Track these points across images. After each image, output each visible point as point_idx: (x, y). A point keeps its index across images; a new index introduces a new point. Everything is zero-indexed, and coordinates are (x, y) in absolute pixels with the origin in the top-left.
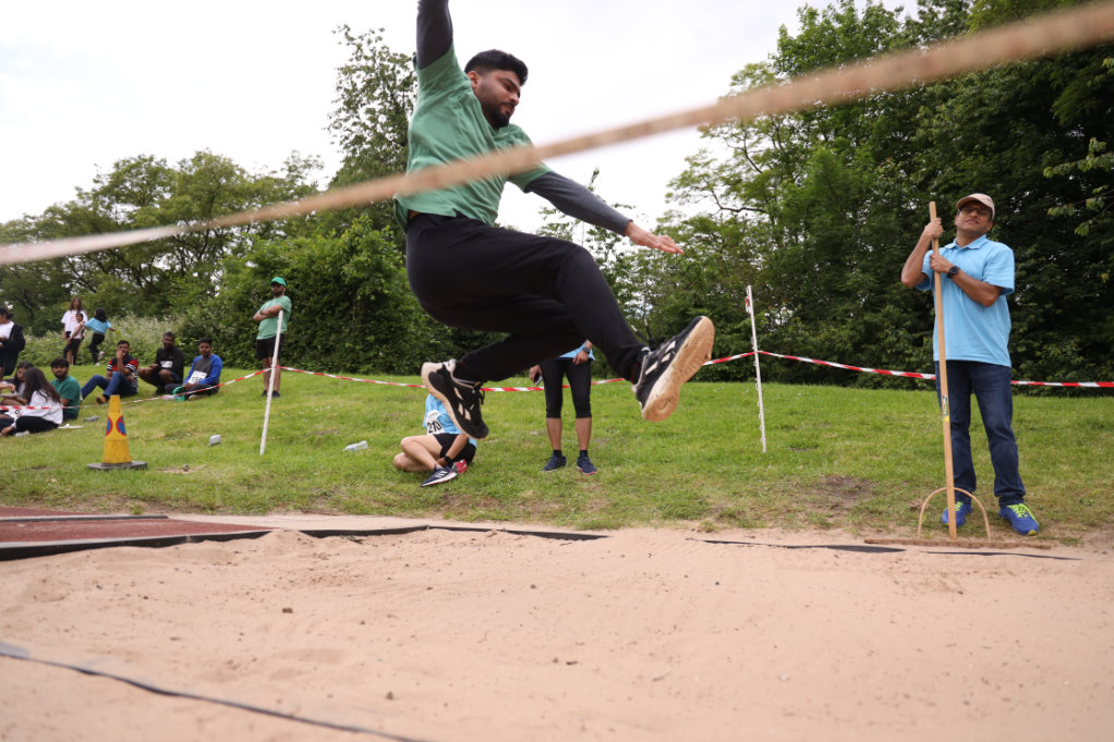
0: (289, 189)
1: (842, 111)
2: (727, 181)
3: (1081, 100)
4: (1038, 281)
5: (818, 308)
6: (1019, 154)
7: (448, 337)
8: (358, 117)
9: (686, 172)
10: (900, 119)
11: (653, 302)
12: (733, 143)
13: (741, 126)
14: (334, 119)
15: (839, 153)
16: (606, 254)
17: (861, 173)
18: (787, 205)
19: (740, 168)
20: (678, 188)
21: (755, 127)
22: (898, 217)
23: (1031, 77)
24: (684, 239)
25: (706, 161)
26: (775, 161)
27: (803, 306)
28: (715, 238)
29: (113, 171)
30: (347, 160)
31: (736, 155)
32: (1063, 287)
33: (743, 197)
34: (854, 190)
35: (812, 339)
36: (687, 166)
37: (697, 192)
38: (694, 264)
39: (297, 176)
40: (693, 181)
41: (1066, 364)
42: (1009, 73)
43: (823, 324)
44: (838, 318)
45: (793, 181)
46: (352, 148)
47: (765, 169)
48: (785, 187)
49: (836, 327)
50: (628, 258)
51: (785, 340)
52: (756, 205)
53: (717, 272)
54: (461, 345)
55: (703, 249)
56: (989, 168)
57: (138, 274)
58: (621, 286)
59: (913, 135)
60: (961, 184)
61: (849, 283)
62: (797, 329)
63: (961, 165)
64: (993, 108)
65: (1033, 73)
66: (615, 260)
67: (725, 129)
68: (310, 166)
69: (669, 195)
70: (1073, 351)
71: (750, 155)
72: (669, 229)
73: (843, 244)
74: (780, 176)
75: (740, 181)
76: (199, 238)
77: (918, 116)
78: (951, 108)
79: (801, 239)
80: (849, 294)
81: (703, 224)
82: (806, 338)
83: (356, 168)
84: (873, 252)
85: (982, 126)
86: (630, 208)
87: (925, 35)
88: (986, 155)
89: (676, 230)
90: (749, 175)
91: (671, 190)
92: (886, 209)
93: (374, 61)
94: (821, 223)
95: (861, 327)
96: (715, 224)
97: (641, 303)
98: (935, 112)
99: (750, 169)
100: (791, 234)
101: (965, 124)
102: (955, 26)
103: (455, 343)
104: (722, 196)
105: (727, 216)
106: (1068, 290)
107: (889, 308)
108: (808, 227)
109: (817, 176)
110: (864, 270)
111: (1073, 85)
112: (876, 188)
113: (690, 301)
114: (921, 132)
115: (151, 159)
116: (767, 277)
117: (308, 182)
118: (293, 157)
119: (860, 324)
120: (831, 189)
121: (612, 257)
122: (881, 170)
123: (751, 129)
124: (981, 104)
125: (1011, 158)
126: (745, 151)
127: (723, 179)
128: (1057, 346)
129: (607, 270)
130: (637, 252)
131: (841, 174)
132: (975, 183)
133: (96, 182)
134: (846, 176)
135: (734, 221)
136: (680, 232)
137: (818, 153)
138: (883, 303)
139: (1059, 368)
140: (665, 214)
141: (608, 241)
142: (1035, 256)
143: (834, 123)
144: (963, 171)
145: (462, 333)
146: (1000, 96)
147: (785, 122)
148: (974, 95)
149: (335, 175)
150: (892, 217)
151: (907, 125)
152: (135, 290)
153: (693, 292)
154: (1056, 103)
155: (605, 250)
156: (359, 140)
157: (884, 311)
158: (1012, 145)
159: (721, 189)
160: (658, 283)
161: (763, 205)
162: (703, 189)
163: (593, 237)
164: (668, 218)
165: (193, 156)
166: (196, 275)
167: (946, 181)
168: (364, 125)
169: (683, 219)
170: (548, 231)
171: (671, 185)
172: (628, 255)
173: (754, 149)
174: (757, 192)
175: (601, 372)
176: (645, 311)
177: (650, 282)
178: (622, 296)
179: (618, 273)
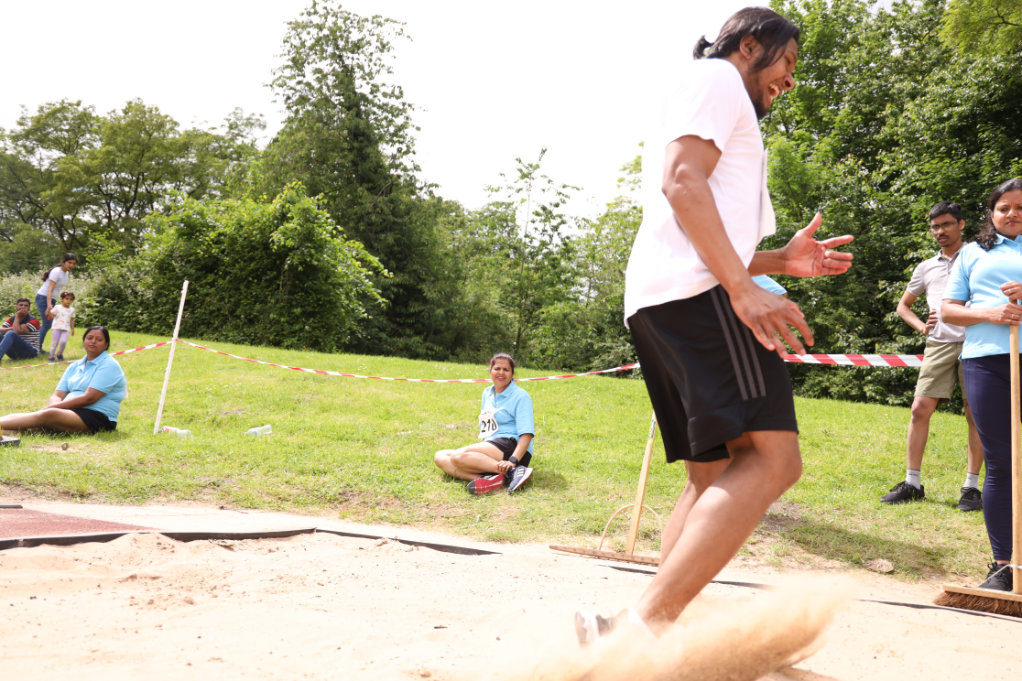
0: (228, 147)
1: (804, 104)
7: (382, 313)
8: (304, 76)
10: (866, 115)
11: (597, 288)
14: (277, 75)
15: (800, 145)
16: (551, 237)
17: (819, 169)
20: (631, 173)
22: (856, 215)
29: (37, 114)
30: (290, 120)
34: (811, 186)
36: (640, 152)
39: (238, 135)
46: (295, 108)
50: (574, 242)
54: (395, 322)
56: (954, 172)
57: (61, 227)
58: (564, 271)
59: (877, 132)
60: (924, 186)
61: (802, 283)
63: (926, 167)
66: (560, 243)
68: (252, 124)
76: (129, 192)
77: (885, 112)
78: (919, 107)
80: (799, 294)
83: (298, 130)
86: (578, 190)
87: (897, 29)
88: (952, 159)
92: (844, 207)
93: (326, 18)
97: (586, 289)
98: (902, 110)
101: (933, 123)
103: (389, 320)
109: (774, 170)
112: (836, 184)
114: (886, 130)
115: (78, 104)
117: (247, 141)
118: (235, 113)
120: (788, 183)
121: (557, 240)
122: (841, 166)
129: (551, 253)
131: (799, 168)
133: (21, 124)
134: (803, 172)
137: (777, 144)
138: (836, 305)
140: (616, 199)
141: (554, 222)
143: (796, 114)
144: (927, 173)
145: (397, 309)
149: (274, 136)
151: (873, 120)
152: (56, 242)
155: (550, 232)
156: (303, 100)
157: (836, 313)
160: (604, 270)
163: (539, 218)
164: (617, 204)
165: (124, 106)
166: (122, 230)
168: (308, 84)
169: (633, 205)
170: (493, 209)
171: (624, 169)
172: (574, 239)
176: (589, 297)
177: (596, 268)
178: (565, 281)
179: (562, 256)
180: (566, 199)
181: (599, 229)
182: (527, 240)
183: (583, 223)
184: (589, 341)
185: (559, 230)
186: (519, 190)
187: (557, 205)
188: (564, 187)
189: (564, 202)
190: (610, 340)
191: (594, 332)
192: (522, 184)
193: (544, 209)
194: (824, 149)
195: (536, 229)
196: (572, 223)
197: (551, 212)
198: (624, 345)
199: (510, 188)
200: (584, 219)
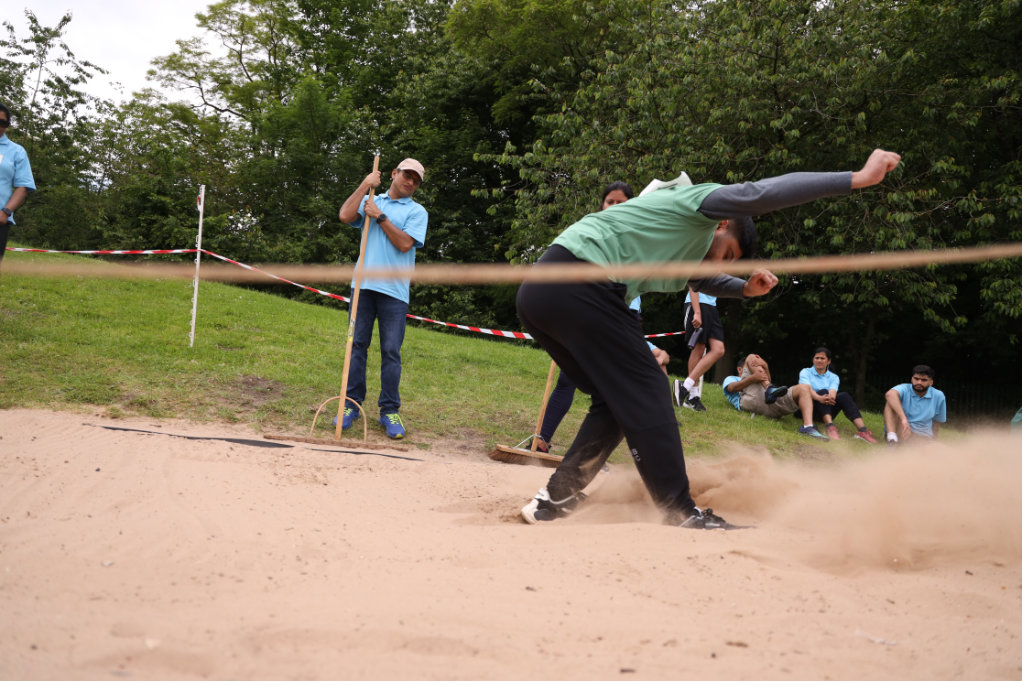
1: (336, 51)
2: (216, 78)
3: (510, 109)
4: (456, 240)
5: (280, 222)
6: (463, 136)
9: (175, 55)
10: (383, 76)
11: (112, 176)
12: (230, 43)
13: (241, 28)
15: (327, 86)
16: (65, 113)
17: (340, 111)
18: (269, 119)
19: (233, 69)
20: (164, 68)
21: (255, 35)
22: (364, 158)
23: (482, 78)
24: (160, 122)
25: (198, 51)
26: (268, 75)
27: (265, 217)
28: (194, 130)
31: (229, 57)
32: (472, 249)
33: (229, 99)
34: (331, 124)
35: (268, 249)
36: (177, 50)
37: (183, 79)
38: (165, 150)
40: (181, 66)
41: (461, 309)
42: (469, 69)
43: (281, 237)
44: (296, 235)
45: (280, 98)
47: (255, 78)
48: (271, 101)
49: (291, 243)
50: (89, 123)
51: (243, 244)
52: (241, 110)
53: (187, 164)
55: (178, 138)
56: (440, 140)
58: (77, 152)
59: (389, 92)
60: (417, 146)
61: (312, 206)
62: (256, 237)
63: (421, 130)
64: (452, 92)
65: (485, 76)
66: (74, 122)
67: (225, 27)
69: (152, 73)
70: (469, 300)
71: (244, 61)
72: (145, 107)
73: (312, 169)
74: (269, 90)
75: (229, 82)
77: (397, 77)
78: (423, 80)
79: (276, 155)
80: (308, 216)
81: (183, 113)
82: (263, 247)
84: (337, 184)
85: (443, 104)
86: (103, 72)
87: (416, 11)
88: (440, 129)
89: (153, 110)
90: (239, 79)
91: (155, 68)
92: (356, 149)
94: (297, 145)
95: (313, 247)
96: (196, 116)
97: (99, 176)
98: (411, 80)
99: (241, 75)
100: (268, 148)
101: (430, 97)
102: (440, 14)
104: (208, 91)
105: (210, 112)
106: (475, 252)
107: (340, 235)
108: (284, 145)
109: (301, 102)
110: (326, 198)
111: (508, 96)
112: (351, 128)
113: (154, 186)
114: (396, 92)
116: (237, 182)
119: (313, 244)
120: (312, 116)
121: (70, 117)
122: (358, 114)
123: (250, 36)
124: (445, 86)
125: (457, 137)
126: (240, 55)
127: (212, 75)
128: (459, 294)
129: (62, 129)
130: (104, 121)
131: (323, 106)
132: (427, 149)
134: (326, 109)
135: (216, 119)
136: (157, 115)
137: (307, 80)
138: (337, 230)
139: (457, 311)
140: (144, 90)
141: (71, 99)
142: (458, 220)
143: (328, 58)
144: (421, 136)
146: (460, 84)
147: (284, 41)
148: (441, 76)
150: (359, 158)
151: (387, 82)
153: (159, 177)
154: (495, 105)
155: (63, 107)
157: (336, 237)
158: (458, 127)
159: (209, 84)
160: (123, 160)
161: (247, 113)
162: (190, 78)
163: (51, 90)
164: (147, 95)
167: (407, 140)
169: (163, 102)
171: (156, 63)
172: (92, 121)
173: (248, 56)
174: (244, 98)
175: (38, 239)
176: (102, 185)
177: (113, 156)
178: (77, 163)
179: (76, 137)
180: (86, 78)
181: (121, 117)
182: (34, 110)
183: (105, 106)
184: (98, 227)
185: (75, 109)
186: (28, 52)
187: (75, 82)
188: (86, 64)
189: (84, 81)
190: (122, 230)
191: (104, 219)
192: (32, 46)
193: (59, 80)
194: (346, 95)
195: (47, 101)
196: (92, 104)
197: (67, 87)
198: (137, 238)
199: (17, 47)
200: (105, 102)
